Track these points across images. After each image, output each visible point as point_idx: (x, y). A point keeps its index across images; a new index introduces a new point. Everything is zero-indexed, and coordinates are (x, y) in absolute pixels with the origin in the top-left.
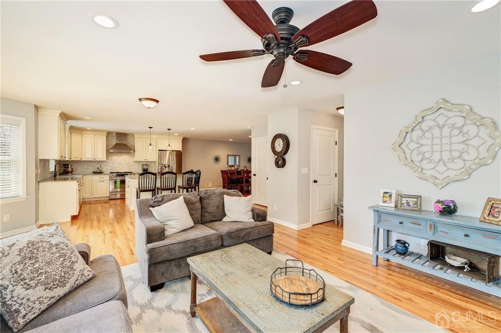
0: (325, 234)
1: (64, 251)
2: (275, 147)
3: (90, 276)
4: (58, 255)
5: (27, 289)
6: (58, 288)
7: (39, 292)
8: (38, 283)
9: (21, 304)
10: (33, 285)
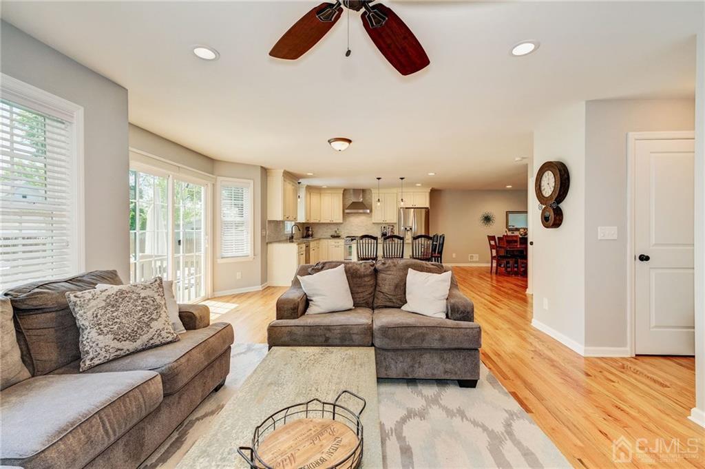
0: (655, 381)
1: (148, 306)
2: (543, 188)
3: (169, 339)
4: (140, 308)
5: (100, 334)
6: (127, 342)
7: (107, 341)
8: (110, 331)
9: (92, 347)
10: (105, 332)
